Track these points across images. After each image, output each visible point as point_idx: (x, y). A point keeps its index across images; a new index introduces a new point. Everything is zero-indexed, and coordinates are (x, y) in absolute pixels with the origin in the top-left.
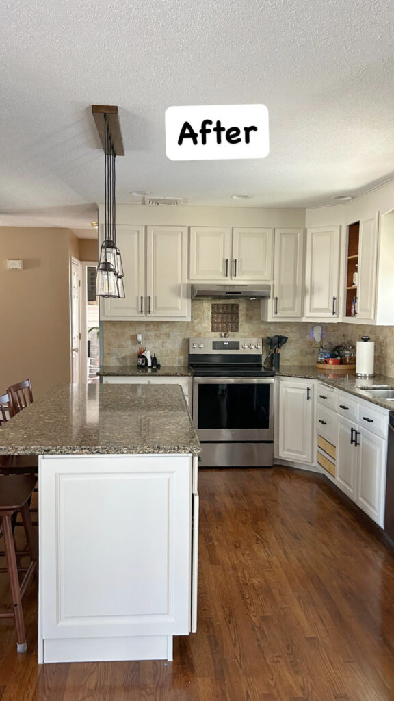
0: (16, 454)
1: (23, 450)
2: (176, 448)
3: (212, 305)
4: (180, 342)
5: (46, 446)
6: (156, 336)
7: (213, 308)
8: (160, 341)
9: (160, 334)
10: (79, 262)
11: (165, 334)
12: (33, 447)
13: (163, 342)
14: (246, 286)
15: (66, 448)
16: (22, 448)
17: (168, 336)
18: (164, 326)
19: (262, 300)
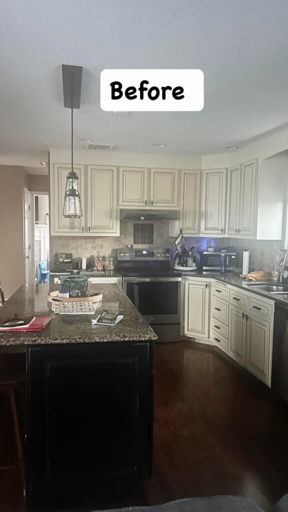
0: (8, 344)
1: (14, 341)
2: (138, 336)
3: (134, 224)
4: (111, 251)
5: (33, 337)
6: (92, 247)
7: (134, 227)
8: (96, 251)
9: (96, 246)
10: (29, 192)
11: (100, 246)
12: (21, 339)
13: (98, 252)
14: (160, 210)
15: (50, 339)
16: (12, 339)
17: (102, 247)
18: (99, 240)
19: (170, 221)
